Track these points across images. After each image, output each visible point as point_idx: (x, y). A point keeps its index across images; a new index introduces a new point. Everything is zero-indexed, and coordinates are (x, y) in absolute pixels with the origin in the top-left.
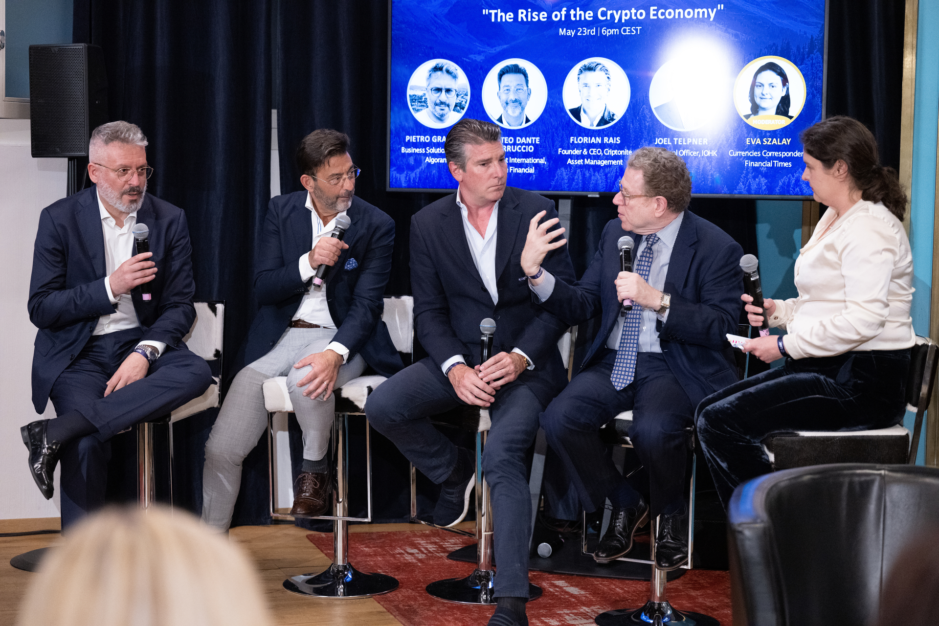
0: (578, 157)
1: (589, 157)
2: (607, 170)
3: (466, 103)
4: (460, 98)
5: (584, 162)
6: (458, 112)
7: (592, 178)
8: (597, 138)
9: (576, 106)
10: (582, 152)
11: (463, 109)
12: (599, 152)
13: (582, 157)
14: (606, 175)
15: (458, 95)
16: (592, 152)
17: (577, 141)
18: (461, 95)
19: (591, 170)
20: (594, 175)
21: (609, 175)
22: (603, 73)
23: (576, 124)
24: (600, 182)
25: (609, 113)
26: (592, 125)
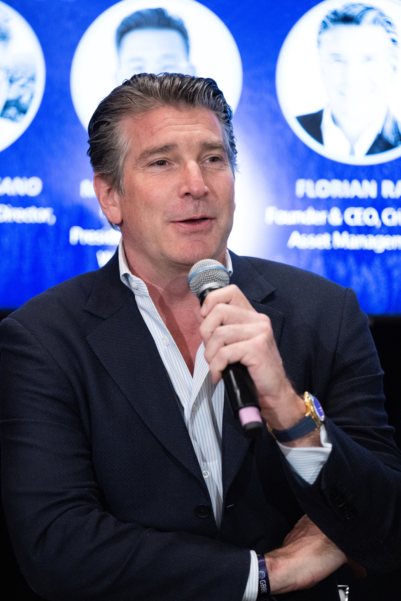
0: (316, 230)
1: (344, 228)
2: (391, 261)
3: (32, 97)
4: (16, 86)
5: (331, 242)
6: (12, 119)
7: (355, 279)
8: (365, 183)
9: (311, 110)
10: (327, 219)
11: (23, 111)
12: (371, 217)
13: (329, 229)
14: (388, 272)
15: (11, 81)
16: (353, 217)
17: (314, 189)
18: (18, 79)
19: (351, 260)
20: (359, 273)
21: (396, 273)
22: (379, 31)
23: (311, 153)
24: (372, 288)
25: (396, 125)
26: (352, 153)
